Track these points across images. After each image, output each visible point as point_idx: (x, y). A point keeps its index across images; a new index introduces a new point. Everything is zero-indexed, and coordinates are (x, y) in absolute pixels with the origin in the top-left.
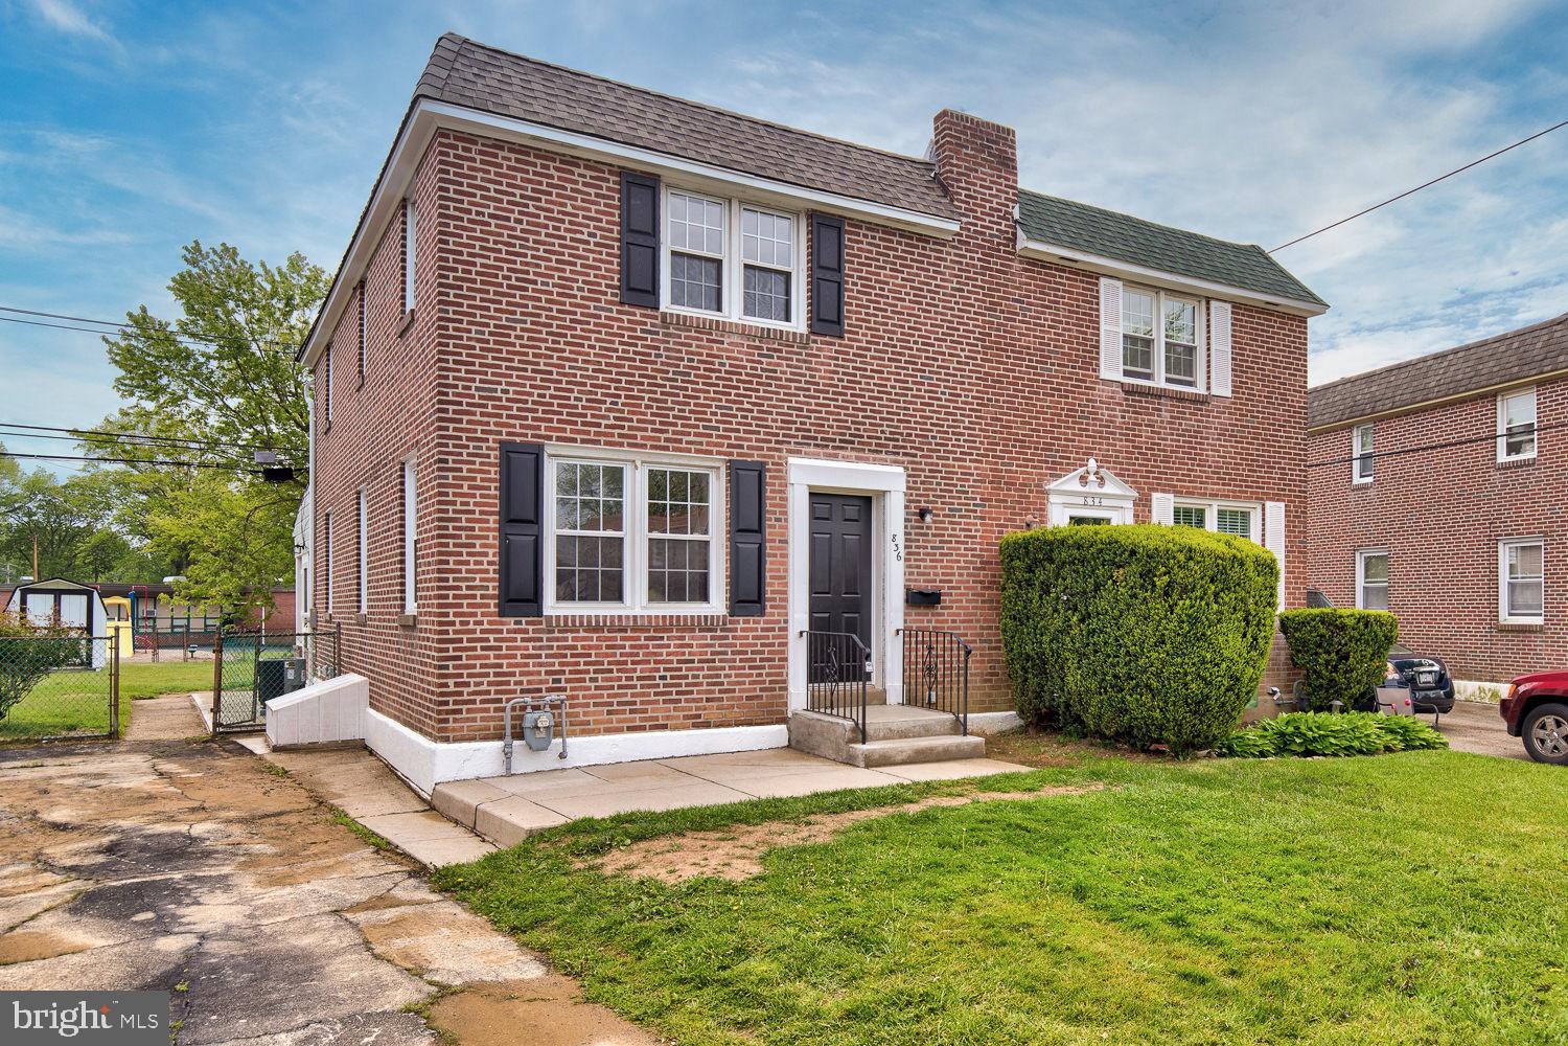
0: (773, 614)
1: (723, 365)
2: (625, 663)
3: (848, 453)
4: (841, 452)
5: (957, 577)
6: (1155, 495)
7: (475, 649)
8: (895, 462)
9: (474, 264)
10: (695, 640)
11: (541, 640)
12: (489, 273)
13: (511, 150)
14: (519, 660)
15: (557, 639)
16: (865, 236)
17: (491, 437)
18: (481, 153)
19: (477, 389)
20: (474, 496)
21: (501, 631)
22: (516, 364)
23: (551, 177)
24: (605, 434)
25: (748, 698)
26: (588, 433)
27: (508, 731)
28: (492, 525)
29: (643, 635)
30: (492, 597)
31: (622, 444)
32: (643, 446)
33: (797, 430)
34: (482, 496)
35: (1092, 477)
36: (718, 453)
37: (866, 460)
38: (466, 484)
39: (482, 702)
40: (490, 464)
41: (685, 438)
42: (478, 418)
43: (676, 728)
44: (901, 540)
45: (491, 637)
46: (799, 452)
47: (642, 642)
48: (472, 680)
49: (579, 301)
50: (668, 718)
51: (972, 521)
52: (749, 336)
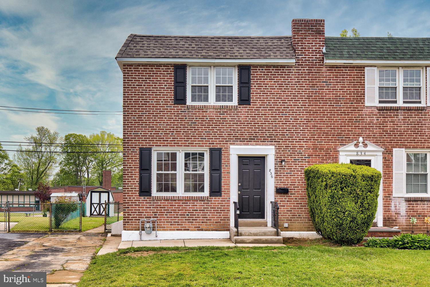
0: (225, 196)
1: (207, 119)
2: (176, 210)
3: (253, 143)
4: (250, 143)
5: (297, 183)
6: (394, 149)
7: (133, 205)
8: (271, 145)
9: (132, 99)
10: (198, 204)
11: (151, 203)
12: (136, 101)
13: (142, 66)
14: (145, 209)
15: (155, 203)
16: (259, 70)
17: (137, 147)
18: (134, 68)
19: (133, 134)
20: (132, 163)
21: (140, 201)
22: (144, 126)
23: (154, 71)
24: (170, 143)
25: (216, 222)
26: (165, 143)
27: (140, 228)
28: (137, 171)
29: (181, 202)
30: (137, 191)
31: (175, 146)
32: (181, 146)
33: (233, 137)
34: (135, 163)
35: (361, 144)
36: (206, 146)
37: (260, 145)
38: (130, 160)
39: (135, 220)
40: (137, 154)
41: (195, 142)
42: (133, 142)
43: (192, 230)
44: (273, 171)
45: (137, 202)
46: (234, 144)
47: (181, 204)
48: (132, 214)
49: (162, 105)
50: (189, 227)
51: (304, 163)
52: (216, 109)
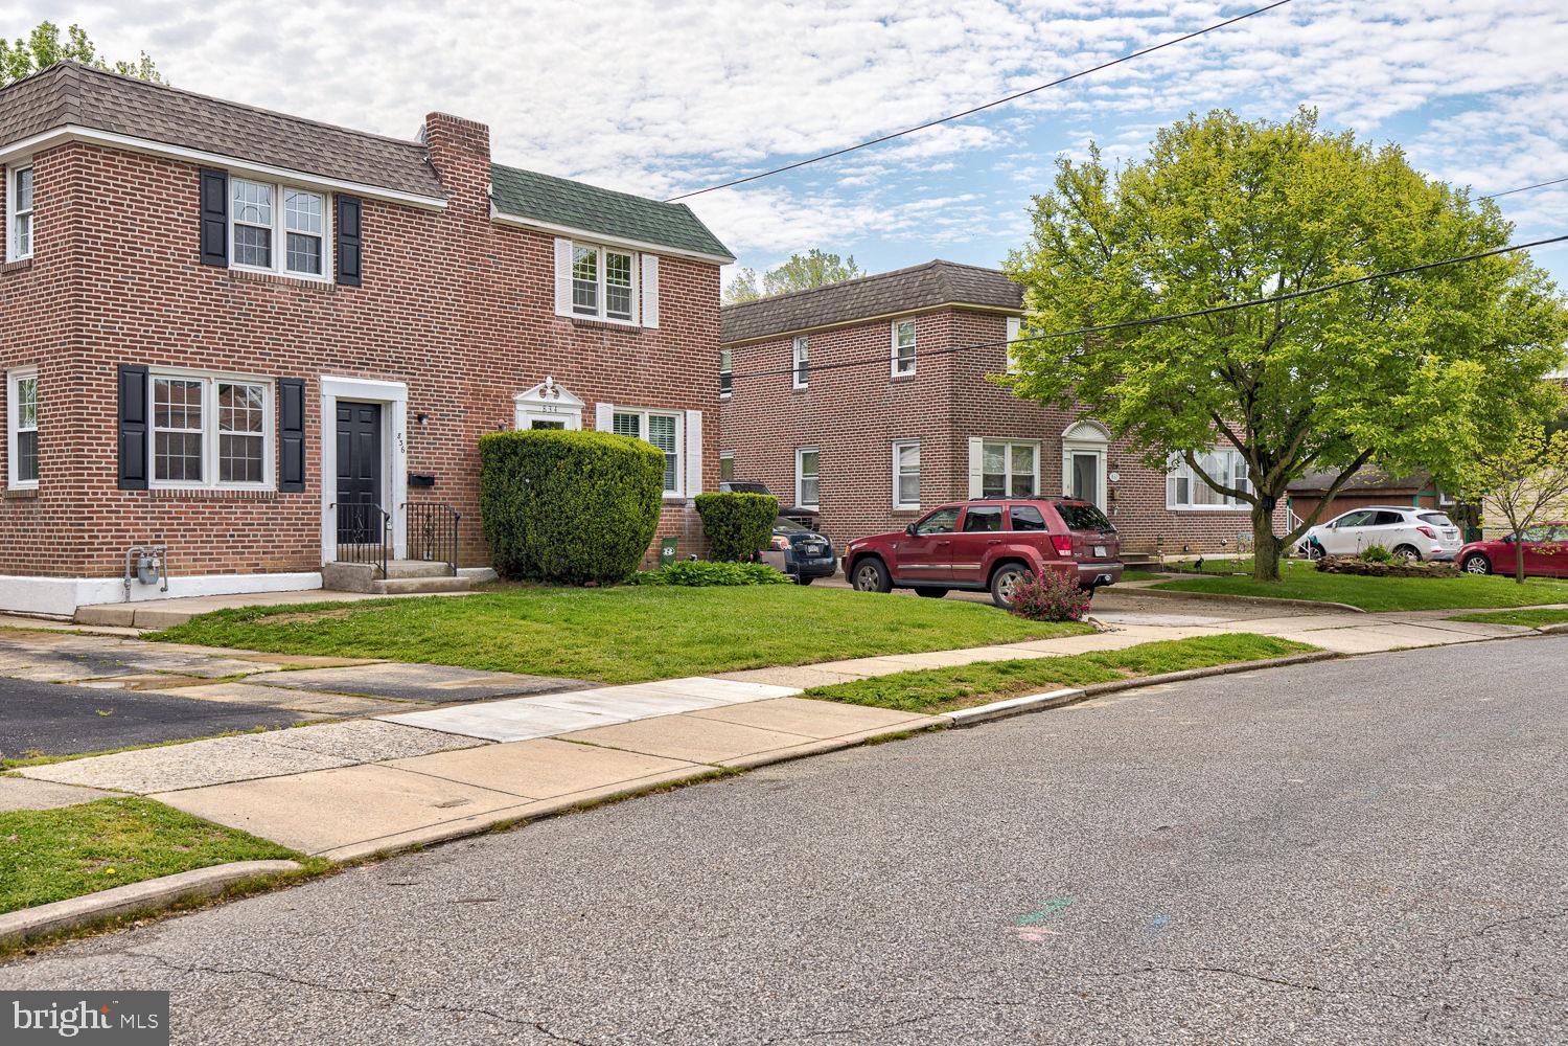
0: (310, 491)
1: (273, 307)
2: (205, 524)
3: (365, 372)
4: (360, 372)
5: (446, 466)
6: (598, 405)
7: (102, 512)
8: (400, 379)
9: (100, 238)
10: (256, 510)
11: (147, 506)
12: (109, 244)
13: (124, 155)
14: (132, 521)
15: (158, 507)
16: (376, 210)
17: (112, 361)
18: (104, 158)
19: (102, 327)
20: (100, 403)
21: (119, 500)
22: (129, 309)
23: (152, 174)
24: (190, 359)
25: (293, 552)
26: (179, 358)
27: (128, 571)
28: (113, 424)
29: (218, 505)
30: (113, 475)
31: (202, 366)
32: (217, 367)
33: (328, 355)
34: (106, 403)
35: (549, 391)
36: (270, 372)
37: (378, 377)
38: (95, 394)
39: (107, 550)
40: (111, 381)
41: (247, 362)
42: (103, 347)
43: (241, 573)
44: (404, 437)
45: (113, 503)
46: (329, 371)
47: (217, 510)
48: (100, 534)
49: (171, 263)
50: (236, 565)
51: (457, 423)
52: (292, 287)
